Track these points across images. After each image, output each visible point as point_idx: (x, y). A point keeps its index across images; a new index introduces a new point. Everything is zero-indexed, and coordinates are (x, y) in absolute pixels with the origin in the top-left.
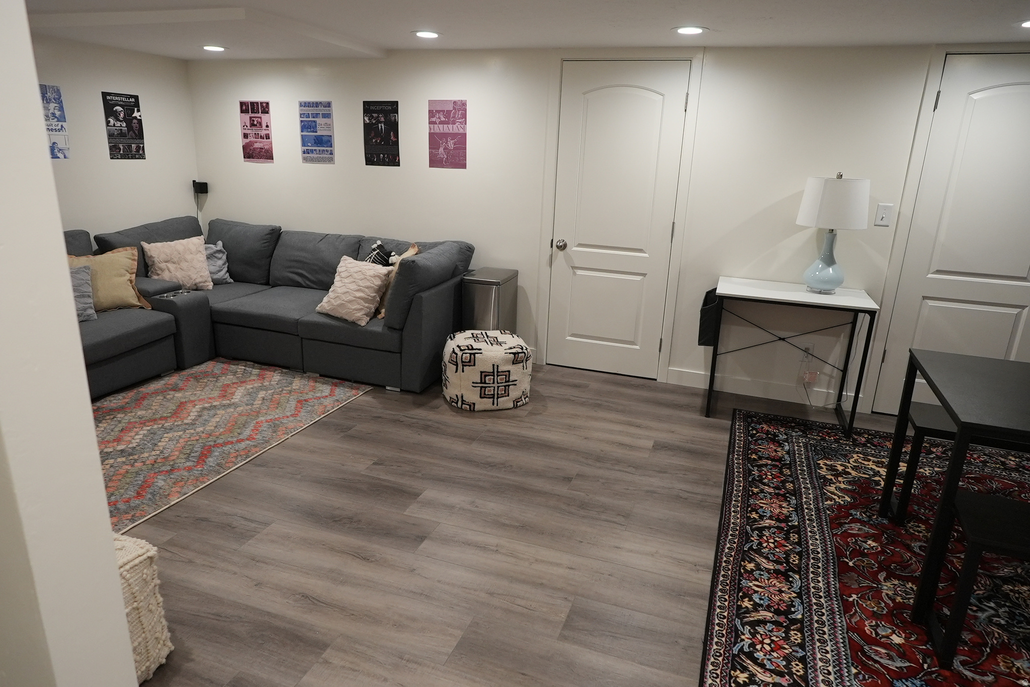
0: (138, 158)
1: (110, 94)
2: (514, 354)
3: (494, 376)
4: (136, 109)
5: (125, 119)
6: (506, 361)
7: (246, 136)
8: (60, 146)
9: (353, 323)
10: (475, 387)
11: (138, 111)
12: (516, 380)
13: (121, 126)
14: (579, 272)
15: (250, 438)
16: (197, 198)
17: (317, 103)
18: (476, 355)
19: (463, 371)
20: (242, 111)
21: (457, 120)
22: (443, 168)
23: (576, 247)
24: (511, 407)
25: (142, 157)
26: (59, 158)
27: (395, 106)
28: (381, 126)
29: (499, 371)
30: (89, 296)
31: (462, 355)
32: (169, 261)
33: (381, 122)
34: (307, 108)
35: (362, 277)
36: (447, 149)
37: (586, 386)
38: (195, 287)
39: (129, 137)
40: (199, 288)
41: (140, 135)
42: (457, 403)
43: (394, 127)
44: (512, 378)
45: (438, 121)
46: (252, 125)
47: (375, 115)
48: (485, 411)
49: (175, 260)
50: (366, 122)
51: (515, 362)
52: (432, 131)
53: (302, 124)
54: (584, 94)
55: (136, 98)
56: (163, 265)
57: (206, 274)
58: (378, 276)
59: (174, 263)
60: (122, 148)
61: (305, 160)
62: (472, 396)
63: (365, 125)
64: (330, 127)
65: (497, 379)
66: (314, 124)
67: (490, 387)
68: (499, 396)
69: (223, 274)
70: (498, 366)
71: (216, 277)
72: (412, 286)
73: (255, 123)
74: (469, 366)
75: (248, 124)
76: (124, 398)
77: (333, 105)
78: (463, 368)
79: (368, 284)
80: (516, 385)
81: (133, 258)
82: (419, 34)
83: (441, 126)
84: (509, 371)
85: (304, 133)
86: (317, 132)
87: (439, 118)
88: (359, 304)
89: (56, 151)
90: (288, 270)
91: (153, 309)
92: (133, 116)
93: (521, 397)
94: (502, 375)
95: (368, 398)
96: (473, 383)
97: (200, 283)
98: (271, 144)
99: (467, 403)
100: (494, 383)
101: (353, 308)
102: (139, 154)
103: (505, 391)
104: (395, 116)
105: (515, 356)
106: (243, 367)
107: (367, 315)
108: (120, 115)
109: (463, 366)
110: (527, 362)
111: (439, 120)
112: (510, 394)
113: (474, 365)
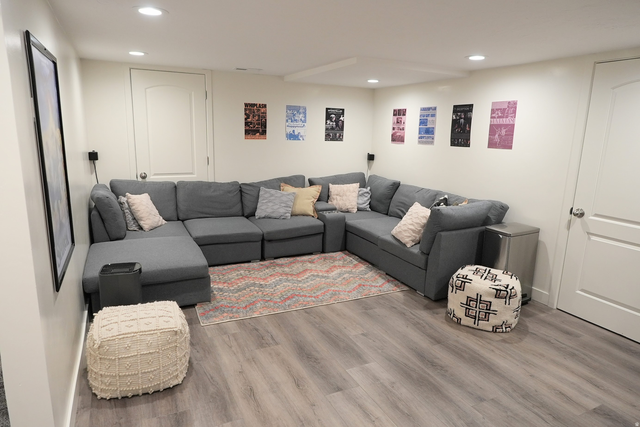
0: (339, 141)
1: (329, 109)
2: (497, 290)
3: (477, 302)
4: (342, 116)
5: (335, 121)
6: (489, 294)
7: (394, 129)
8: (301, 134)
9: (404, 245)
10: (462, 307)
11: (343, 116)
12: (497, 311)
13: (333, 124)
14: (593, 238)
15: (317, 297)
16: (369, 163)
17: (429, 108)
18: (466, 283)
19: (456, 293)
20: (394, 115)
21: (509, 115)
22: (496, 148)
23: (593, 216)
24: (490, 331)
25: (341, 140)
26: (300, 140)
27: (471, 108)
28: (462, 121)
29: (482, 299)
30: (290, 207)
31: (456, 281)
32: (338, 195)
33: (462, 118)
34: (424, 111)
35: (416, 216)
36: (500, 135)
37: (577, 336)
38: (347, 211)
39: (336, 130)
40: (349, 211)
41: (342, 129)
42: (450, 315)
43: (468, 121)
44: (492, 308)
45: (496, 116)
46: (398, 122)
47: (459, 114)
48: (468, 327)
49: (341, 194)
50: (453, 119)
51: (497, 296)
52: (492, 123)
53: (421, 121)
54: (613, 88)
55: (343, 110)
56: (335, 197)
57: (354, 204)
58: (425, 217)
59: (340, 196)
60: (331, 135)
61: (420, 142)
62: (460, 313)
63: (453, 120)
64: (434, 122)
65: (479, 305)
66: (426, 121)
67: (473, 310)
68: (480, 319)
69: (366, 206)
70: (481, 296)
71: (361, 206)
72: (436, 226)
73: (399, 121)
74: (460, 290)
75: (396, 122)
76: (288, 260)
77: (437, 109)
78: (456, 291)
79: (418, 221)
80: (496, 314)
81: (318, 191)
82: (471, 58)
83: (498, 120)
84: (490, 302)
85: (421, 127)
86: (427, 126)
87: (498, 114)
88: (409, 233)
89: (299, 136)
90: (397, 207)
91: (318, 218)
92: (340, 119)
93: (502, 326)
94: (483, 304)
95: (400, 295)
96: (461, 303)
97: (350, 208)
98: (404, 133)
99: (456, 317)
100: (476, 307)
101: (405, 235)
102: (340, 139)
103: (485, 316)
104: (471, 114)
105: (497, 292)
106: (352, 259)
107: (413, 241)
108: (333, 119)
109: (456, 289)
110: (510, 300)
111: (498, 116)
112: (489, 320)
113: (463, 290)
